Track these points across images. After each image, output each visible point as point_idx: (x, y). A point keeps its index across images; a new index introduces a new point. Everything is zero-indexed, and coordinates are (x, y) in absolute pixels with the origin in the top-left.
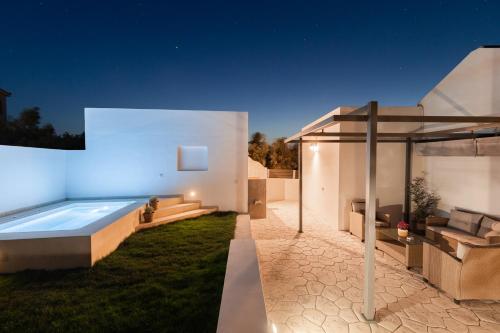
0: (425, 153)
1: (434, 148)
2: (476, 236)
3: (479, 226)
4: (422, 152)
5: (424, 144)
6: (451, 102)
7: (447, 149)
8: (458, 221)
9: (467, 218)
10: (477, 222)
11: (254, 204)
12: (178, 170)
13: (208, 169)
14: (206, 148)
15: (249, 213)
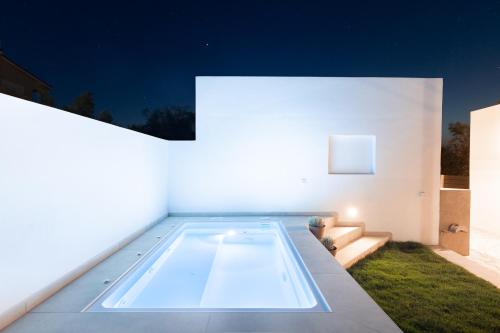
11: (454, 231)
12: (330, 173)
13: (375, 171)
14: (373, 138)
15: (441, 246)
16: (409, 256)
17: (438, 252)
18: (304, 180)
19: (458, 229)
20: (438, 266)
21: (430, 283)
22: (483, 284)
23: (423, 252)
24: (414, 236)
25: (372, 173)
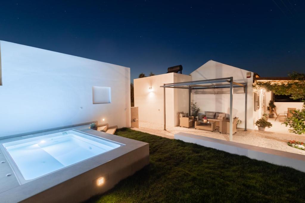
0: (196, 93)
1: (200, 92)
2: (214, 119)
3: (215, 115)
4: (195, 93)
5: (196, 90)
6: (202, 76)
7: (205, 92)
8: (209, 115)
9: (211, 114)
10: (214, 115)
11: (135, 121)
12: (94, 104)
13: (111, 102)
14: (110, 88)
15: (132, 127)
16: (125, 132)
17: (132, 129)
18: (81, 108)
19: (136, 120)
20: (135, 132)
21: (135, 137)
22: (146, 134)
23: (128, 130)
24: (124, 125)
25: (109, 103)
